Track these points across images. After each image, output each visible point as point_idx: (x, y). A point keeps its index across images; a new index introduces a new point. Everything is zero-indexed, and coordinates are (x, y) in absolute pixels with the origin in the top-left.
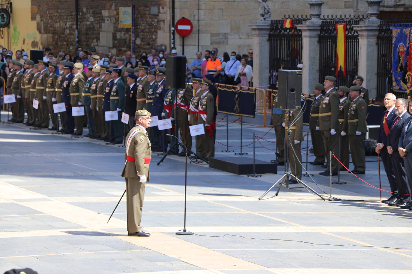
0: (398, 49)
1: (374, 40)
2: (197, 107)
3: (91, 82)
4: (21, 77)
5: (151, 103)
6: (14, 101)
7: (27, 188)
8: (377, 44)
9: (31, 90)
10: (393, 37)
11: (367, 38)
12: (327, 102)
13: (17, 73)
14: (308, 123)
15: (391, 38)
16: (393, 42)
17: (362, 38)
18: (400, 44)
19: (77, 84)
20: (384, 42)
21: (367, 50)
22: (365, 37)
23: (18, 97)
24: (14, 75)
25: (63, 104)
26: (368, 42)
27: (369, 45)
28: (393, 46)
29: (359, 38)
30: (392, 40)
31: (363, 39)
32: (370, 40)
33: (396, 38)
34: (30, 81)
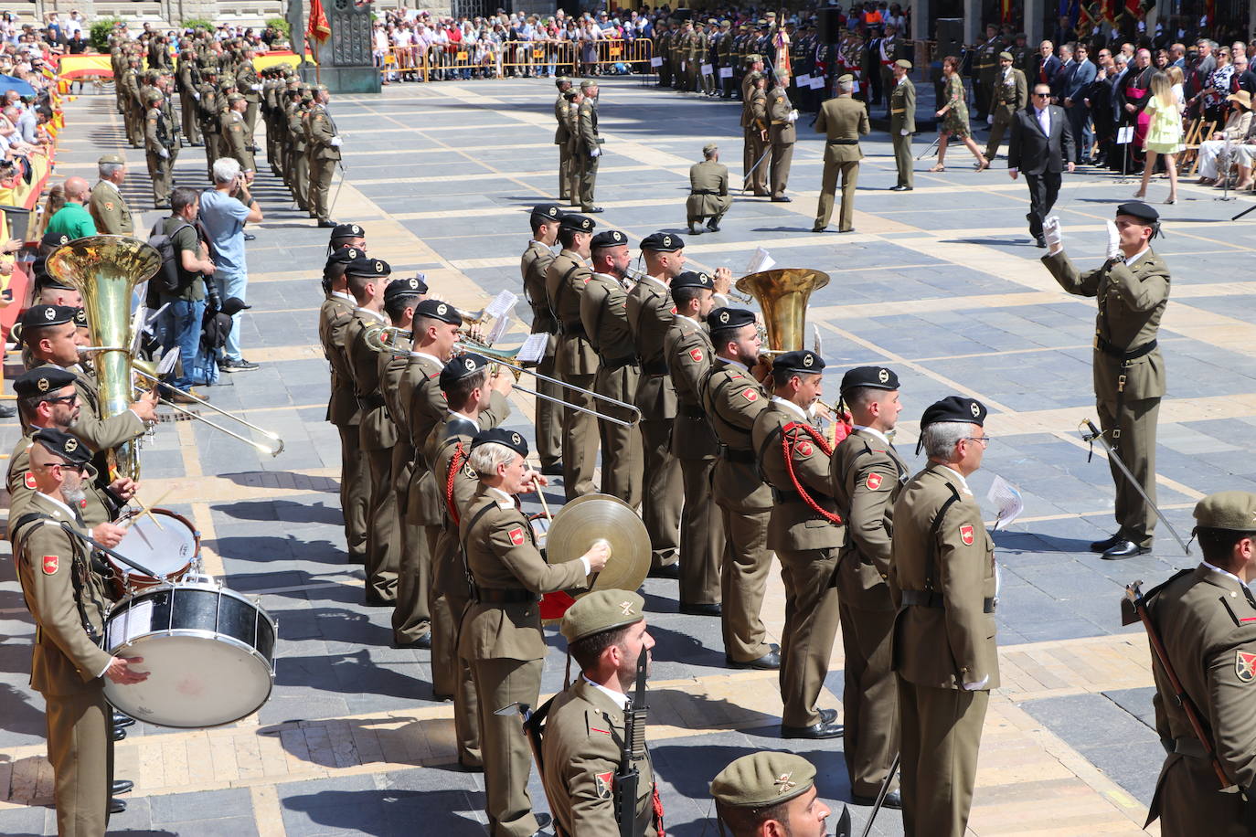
2: (851, 63)
3: (739, 41)
4: (668, 38)
5: (802, 60)
6: (661, 64)
7: (676, 155)
9: (679, 51)
12: (991, 52)
13: (664, 34)
19: (724, 43)
23: (665, 59)
24: (661, 36)
25: (711, 65)
34: (677, 42)
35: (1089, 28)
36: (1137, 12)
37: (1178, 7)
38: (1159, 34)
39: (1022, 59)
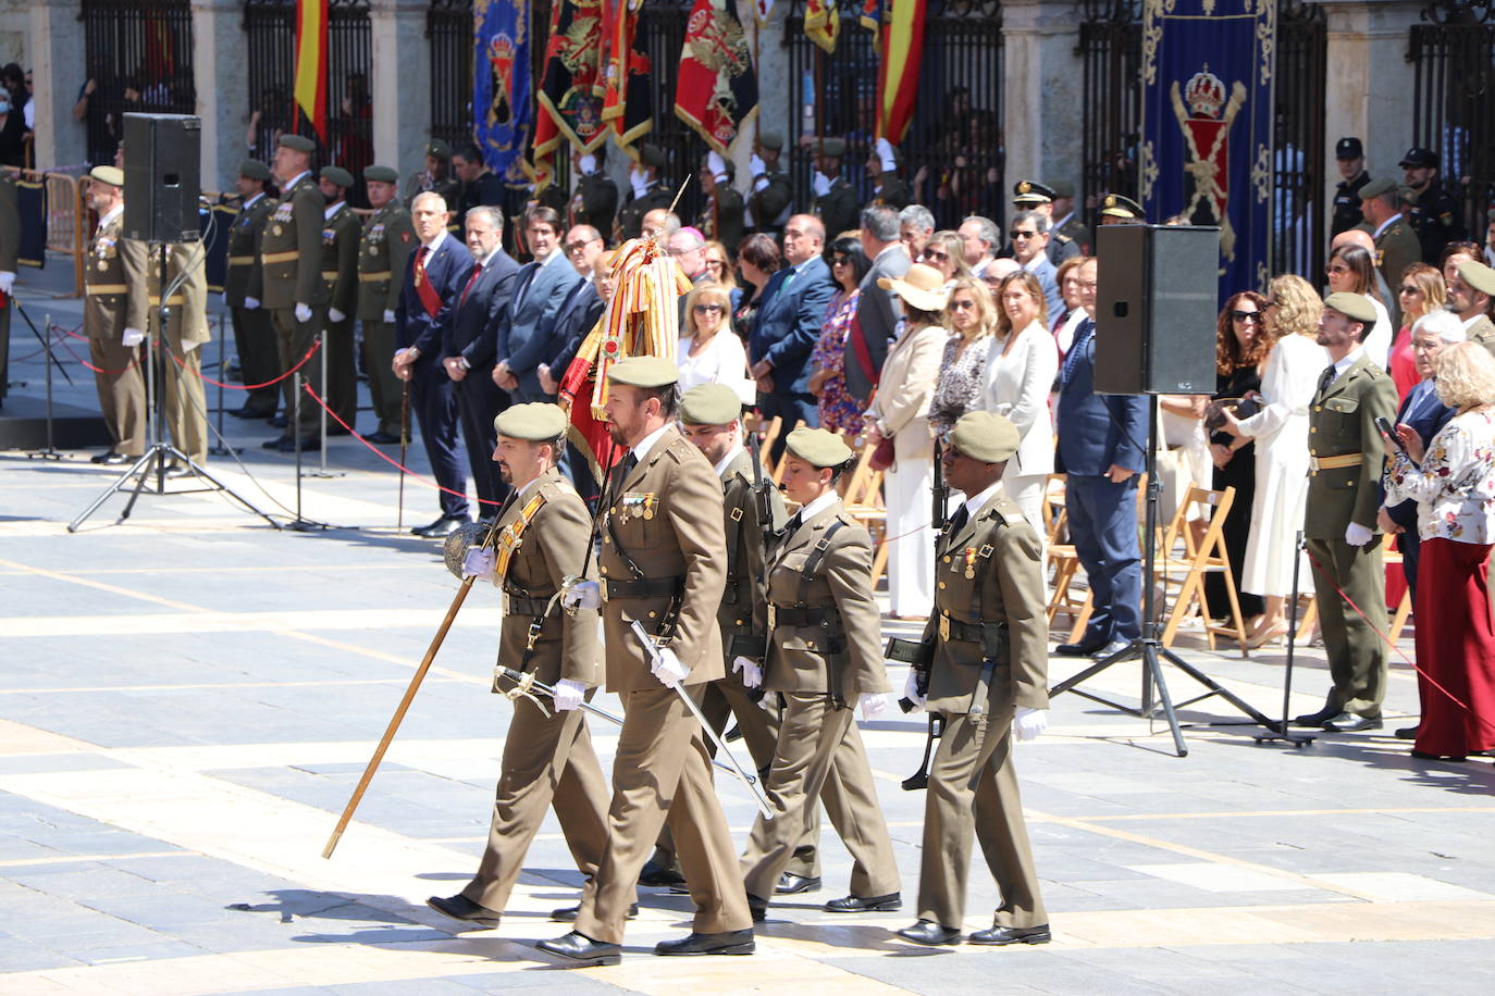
0: (489, 52)
1: (418, 24)
8: (430, 34)
10: (475, 13)
11: (398, 17)
12: (287, 217)
14: (221, 284)
15: (468, 17)
16: (477, 29)
17: (380, 17)
18: (497, 37)
20: (450, 27)
21: (399, 53)
22: (391, 14)
26: (401, 28)
27: (403, 39)
28: (477, 41)
29: (372, 14)
30: (472, 23)
31: (386, 18)
32: (405, 22)
33: (485, 16)
35: (560, 158)
36: (709, 120)
37: (809, 111)
38: (763, 184)
39: (378, 244)
